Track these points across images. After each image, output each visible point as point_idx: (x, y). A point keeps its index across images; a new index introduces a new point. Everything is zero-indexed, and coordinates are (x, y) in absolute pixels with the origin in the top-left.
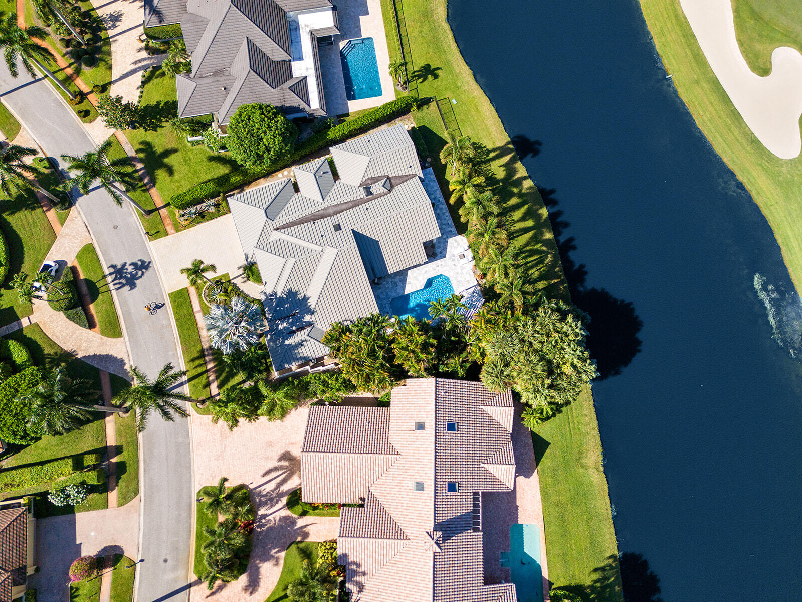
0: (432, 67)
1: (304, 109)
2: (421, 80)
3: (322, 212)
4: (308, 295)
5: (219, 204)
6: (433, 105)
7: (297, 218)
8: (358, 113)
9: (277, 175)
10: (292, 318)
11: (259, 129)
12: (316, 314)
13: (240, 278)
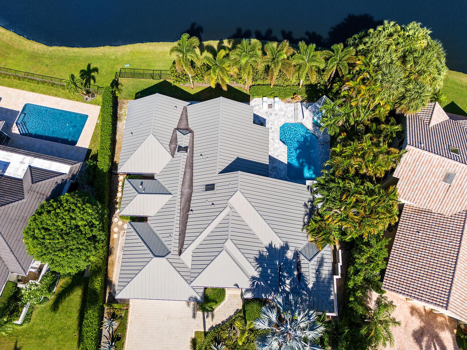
0: (86, 69)
1: (63, 180)
2: (92, 81)
3: (183, 199)
4: (267, 244)
5: (114, 313)
6: (121, 80)
7: (178, 226)
8: (93, 140)
9: (113, 239)
10: (283, 272)
11: (64, 223)
12: (290, 244)
13: (206, 320)
